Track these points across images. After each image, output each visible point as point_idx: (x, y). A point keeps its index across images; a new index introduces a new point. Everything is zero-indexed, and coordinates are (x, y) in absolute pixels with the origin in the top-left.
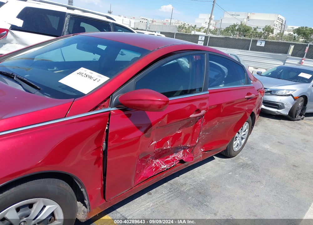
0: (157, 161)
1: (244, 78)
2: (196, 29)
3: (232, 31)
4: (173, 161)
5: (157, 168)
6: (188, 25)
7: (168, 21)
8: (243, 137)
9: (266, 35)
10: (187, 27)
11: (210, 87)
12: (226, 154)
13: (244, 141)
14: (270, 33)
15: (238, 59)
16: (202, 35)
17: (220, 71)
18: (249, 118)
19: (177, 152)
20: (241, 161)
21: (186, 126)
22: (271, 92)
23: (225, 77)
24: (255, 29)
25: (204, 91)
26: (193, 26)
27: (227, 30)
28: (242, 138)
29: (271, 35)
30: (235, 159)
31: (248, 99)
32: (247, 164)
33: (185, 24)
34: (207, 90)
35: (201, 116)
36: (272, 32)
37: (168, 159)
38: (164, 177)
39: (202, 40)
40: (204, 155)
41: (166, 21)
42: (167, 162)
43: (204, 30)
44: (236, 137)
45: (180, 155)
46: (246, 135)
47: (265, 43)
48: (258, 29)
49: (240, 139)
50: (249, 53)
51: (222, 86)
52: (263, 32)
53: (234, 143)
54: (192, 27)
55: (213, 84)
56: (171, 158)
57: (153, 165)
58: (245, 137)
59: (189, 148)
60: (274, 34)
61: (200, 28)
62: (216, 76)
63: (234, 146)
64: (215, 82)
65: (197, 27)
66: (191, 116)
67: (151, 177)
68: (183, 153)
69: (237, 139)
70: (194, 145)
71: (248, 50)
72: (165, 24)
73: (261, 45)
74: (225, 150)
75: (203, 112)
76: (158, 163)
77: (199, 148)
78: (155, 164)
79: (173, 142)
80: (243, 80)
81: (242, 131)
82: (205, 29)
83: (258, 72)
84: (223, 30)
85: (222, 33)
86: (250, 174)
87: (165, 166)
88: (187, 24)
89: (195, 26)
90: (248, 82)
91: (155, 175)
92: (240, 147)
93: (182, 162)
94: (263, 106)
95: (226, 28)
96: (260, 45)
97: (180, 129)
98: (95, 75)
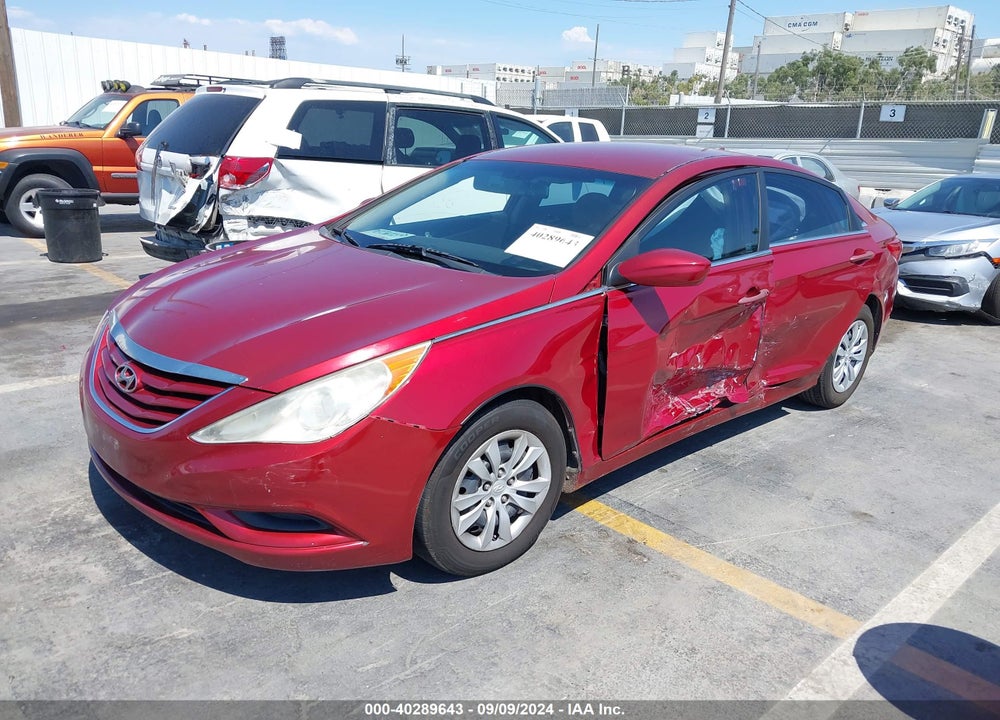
0: (676, 399)
1: (845, 217)
2: (677, 83)
3: (796, 78)
4: (708, 401)
5: (679, 412)
6: (650, 72)
7: (584, 67)
8: (856, 357)
9: (910, 78)
10: (648, 79)
11: (773, 242)
12: (816, 399)
13: (857, 368)
14: (925, 71)
15: (825, 168)
16: (706, 108)
17: (789, 207)
18: (866, 310)
19: (714, 383)
20: (854, 414)
21: (730, 323)
22: (925, 252)
23: (802, 218)
24: (874, 63)
25: (762, 250)
26: (668, 75)
27: (780, 76)
28: (854, 362)
29: (928, 77)
30: (840, 411)
31: (859, 262)
32: (870, 419)
33: (639, 70)
34: (768, 248)
35: (759, 303)
36: (930, 68)
37: (696, 397)
38: (693, 433)
39: (707, 121)
40: (768, 394)
41: (579, 67)
42: (695, 403)
43: (703, 84)
44: (839, 358)
45: (720, 390)
46: (863, 353)
47: (907, 109)
48: (884, 63)
49: (848, 362)
50: (858, 145)
51: (793, 240)
52: (900, 69)
53: (835, 370)
54: (665, 79)
55: (774, 236)
56: (701, 394)
57: (670, 406)
58: (860, 357)
59: (737, 373)
60: (938, 73)
61: (690, 81)
62: (782, 218)
63: (836, 380)
64: (779, 232)
65: (680, 76)
66: (741, 301)
67: (670, 427)
68: (726, 385)
69: (842, 361)
70: (749, 366)
71: (854, 136)
72: (577, 78)
73: (894, 119)
74: (813, 388)
75: (763, 293)
76: (678, 403)
77: (757, 377)
78: (673, 405)
79: (707, 358)
80: (842, 222)
81: (851, 344)
82: (707, 80)
83: (888, 200)
84: (766, 77)
85: (763, 87)
86: (879, 436)
87: (694, 410)
88: (645, 70)
89: (674, 73)
90: (855, 226)
91: (676, 425)
92: (850, 383)
93: (725, 403)
94: (903, 290)
95: (776, 71)
96: (889, 119)
97: (718, 331)
98: (566, 234)
